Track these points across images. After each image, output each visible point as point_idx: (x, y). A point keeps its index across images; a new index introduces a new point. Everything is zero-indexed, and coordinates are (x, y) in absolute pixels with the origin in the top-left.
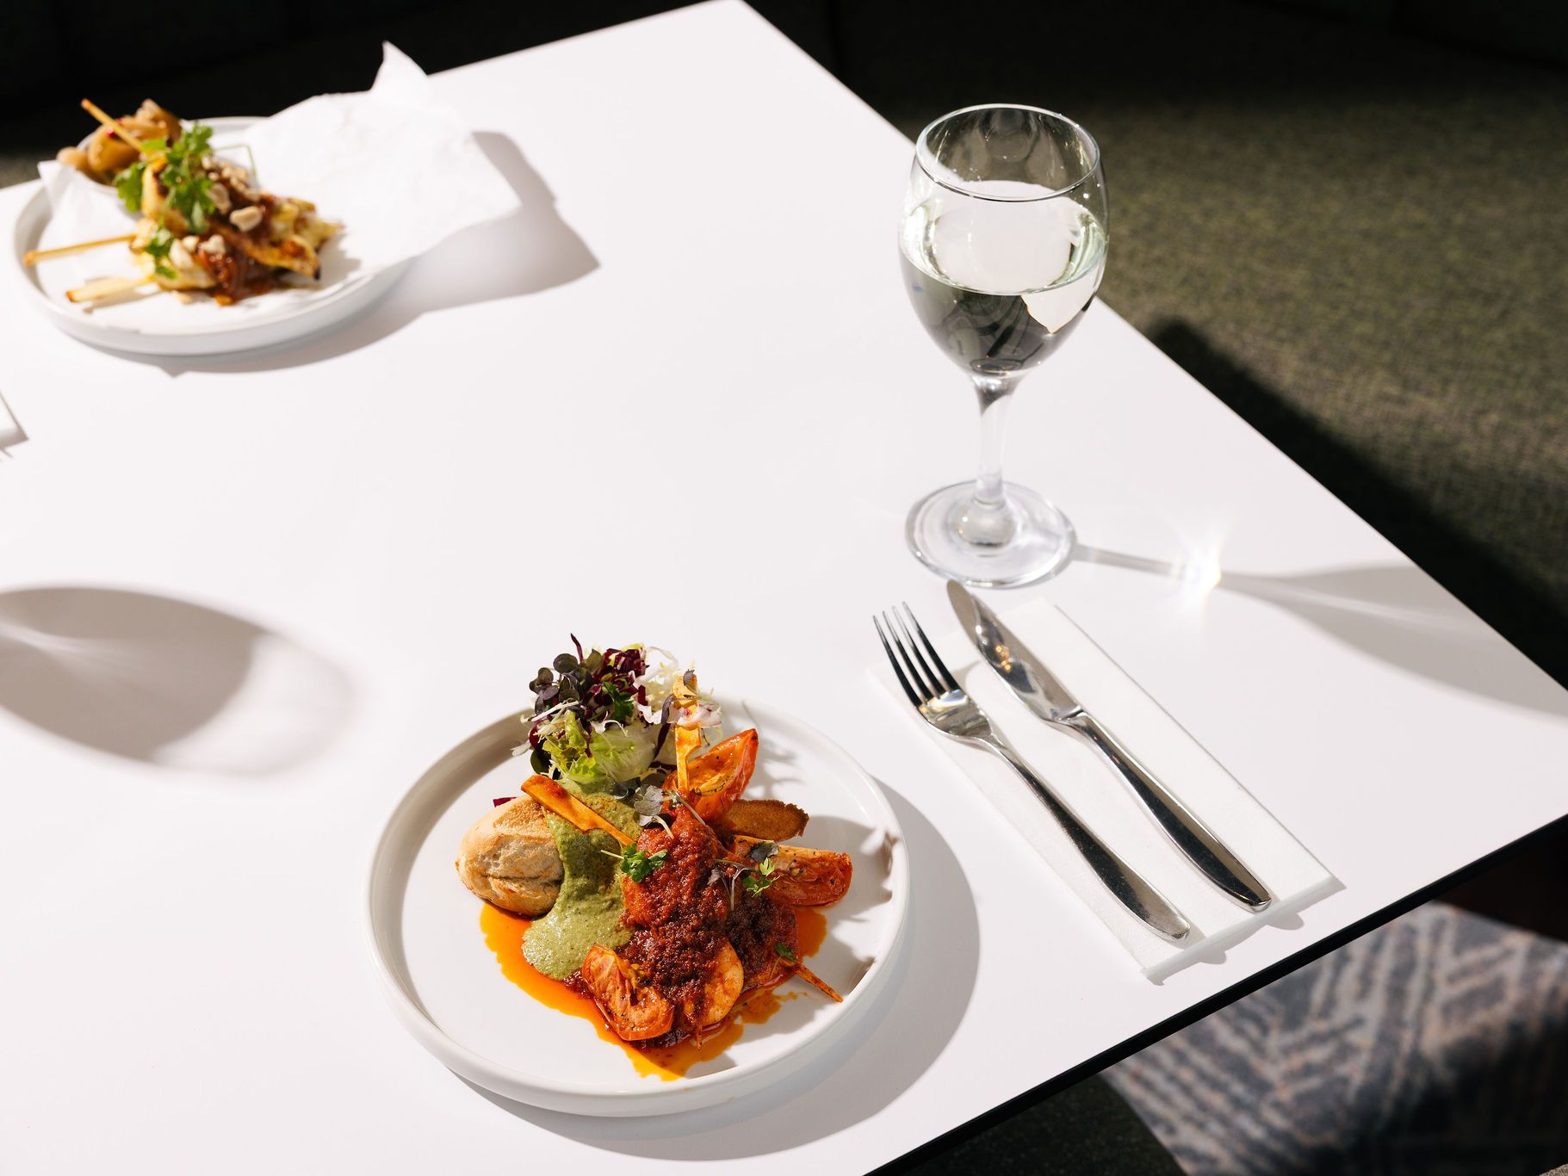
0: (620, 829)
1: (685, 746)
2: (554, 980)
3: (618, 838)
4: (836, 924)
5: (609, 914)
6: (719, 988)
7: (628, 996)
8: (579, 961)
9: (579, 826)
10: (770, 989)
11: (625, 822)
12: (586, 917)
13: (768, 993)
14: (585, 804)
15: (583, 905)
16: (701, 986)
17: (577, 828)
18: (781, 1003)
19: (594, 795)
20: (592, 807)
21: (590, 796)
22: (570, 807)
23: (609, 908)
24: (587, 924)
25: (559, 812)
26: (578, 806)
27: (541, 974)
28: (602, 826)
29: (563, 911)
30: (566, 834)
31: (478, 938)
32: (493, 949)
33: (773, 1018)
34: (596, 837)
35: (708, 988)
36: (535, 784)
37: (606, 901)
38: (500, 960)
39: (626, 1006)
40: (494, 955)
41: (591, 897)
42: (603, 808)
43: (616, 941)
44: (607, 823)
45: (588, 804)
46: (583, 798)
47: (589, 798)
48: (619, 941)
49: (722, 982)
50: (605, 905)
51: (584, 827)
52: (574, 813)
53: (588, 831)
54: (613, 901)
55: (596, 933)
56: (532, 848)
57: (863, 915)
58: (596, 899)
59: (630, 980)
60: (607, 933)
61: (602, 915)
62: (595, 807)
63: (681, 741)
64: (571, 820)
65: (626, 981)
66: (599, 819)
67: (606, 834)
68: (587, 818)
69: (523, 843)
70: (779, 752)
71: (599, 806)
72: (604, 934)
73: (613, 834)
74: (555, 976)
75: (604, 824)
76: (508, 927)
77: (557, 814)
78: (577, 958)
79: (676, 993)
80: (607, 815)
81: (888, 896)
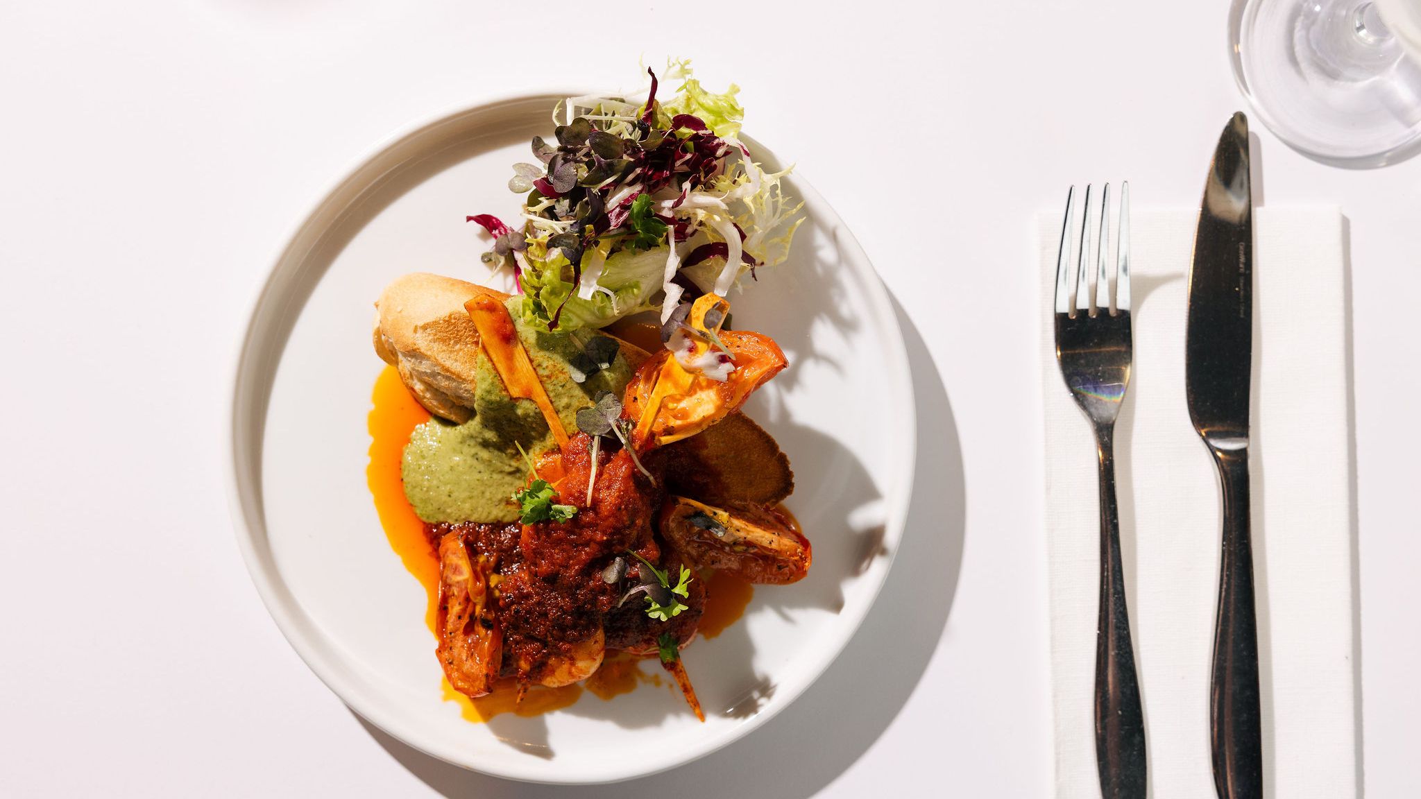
0: (557, 412)
1: (669, 385)
2: (416, 514)
3: (550, 422)
4: (759, 608)
5: (508, 479)
6: (566, 666)
7: (466, 620)
8: (449, 515)
9: (509, 387)
10: (638, 658)
11: (567, 407)
12: (481, 467)
13: (633, 662)
14: (531, 361)
15: (485, 454)
16: (549, 655)
17: (506, 389)
18: (639, 682)
19: (548, 354)
20: (538, 369)
21: (542, 353)
22: (510, 358)
23: (510, 473)
24: (479, 476)
25: (495, 360)
26: (521, 360)
27: (406, 498)
28: (538, 400)
29: (461, 443)
30: (489, 392)
31: (365, 405)
32: (372, 431)
33: (621, 699)
34: (523, 408)
35: (552, 661)
36: (481, 309)
37: (510, 466)
38: (374, 452)
39: (457, 630)
40: (369, 440)
41: (496, 452)
42: (549, 377)
43: (501, 515)
44: (545, 398)
45: (535, 363)
46: (532, 353)
47: (540, 356)
48: (504, 516)
49: (573, 664)
50: (507, 469)
51: (515, 392)
52: (511, 369)
53: (517, 399)
54: (518, 470)
55: (483, 493)
56: (448, 378)
57: (796, 614)
58: (499, 456)
59: (475, 605)
60: (494, 499)
61: (500, 476)
62: (541, 372)
63: (668, 375)
64: (504, 377)
65: (471, 604)
66: (538, 388)
67: (538, 411)
68: (524, 381)
69: (437, 369)
70: (845, 311)
71: (546, 373)
72: (491, 499)
73: (546, 415)
74: (418, 512)
75: (542, 399)
76: (402, 409)
77: (491, 360)
78: (449, 511)
79: (517, 642)
80: (551, 388)
81: (836, 605)
